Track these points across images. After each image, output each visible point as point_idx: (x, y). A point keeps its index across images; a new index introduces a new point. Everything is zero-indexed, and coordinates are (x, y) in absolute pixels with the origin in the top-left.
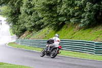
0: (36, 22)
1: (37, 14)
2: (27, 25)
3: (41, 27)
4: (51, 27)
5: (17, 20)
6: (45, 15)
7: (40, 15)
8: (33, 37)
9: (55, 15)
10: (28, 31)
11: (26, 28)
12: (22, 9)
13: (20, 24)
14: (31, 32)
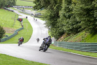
0: (74, 26)
1: (75, 17)
2: (65, 28)
3: (79, 30)
4: (88, 30)
5: (56, 23)
6: (82, 19)
7: (78, 19)
8: (70, 40)
9: (92, 20)
10: (66, 34)
11: (64, 30)
12: (61, 13)
13: (59, 27)
14: (69, 35)
